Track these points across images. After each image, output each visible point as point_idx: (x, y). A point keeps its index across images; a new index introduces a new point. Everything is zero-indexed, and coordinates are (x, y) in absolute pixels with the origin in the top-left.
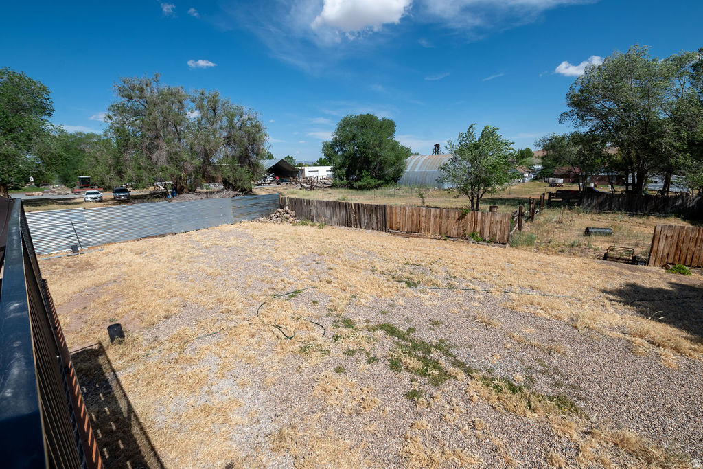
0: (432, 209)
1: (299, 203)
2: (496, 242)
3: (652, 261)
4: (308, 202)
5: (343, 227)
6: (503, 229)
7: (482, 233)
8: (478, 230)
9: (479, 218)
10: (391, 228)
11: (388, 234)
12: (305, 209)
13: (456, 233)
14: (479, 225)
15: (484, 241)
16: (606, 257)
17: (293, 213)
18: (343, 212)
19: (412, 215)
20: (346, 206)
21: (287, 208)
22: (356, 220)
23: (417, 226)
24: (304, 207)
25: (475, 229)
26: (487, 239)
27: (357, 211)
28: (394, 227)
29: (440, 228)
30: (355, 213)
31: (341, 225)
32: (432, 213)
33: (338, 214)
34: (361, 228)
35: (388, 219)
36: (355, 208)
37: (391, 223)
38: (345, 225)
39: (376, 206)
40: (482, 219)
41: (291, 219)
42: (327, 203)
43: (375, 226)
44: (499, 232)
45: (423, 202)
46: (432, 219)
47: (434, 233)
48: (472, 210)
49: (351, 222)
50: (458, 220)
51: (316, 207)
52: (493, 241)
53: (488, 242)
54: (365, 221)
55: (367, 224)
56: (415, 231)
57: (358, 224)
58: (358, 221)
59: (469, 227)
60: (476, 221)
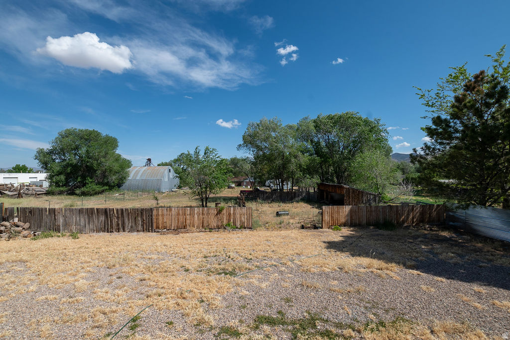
0: (196, 209)
1: (37, 213)
2: (245, 228)
3: (324, 226)
4: (53, 211)
5: (101, 234)
6: (248, 218)
7: (234, 223)
8: (232, 221)
9: (232, 212)
10: (158, 227)
11: (155, 234)
12: (46, 219)
13: (215, 226)
14: (232, 217)
15: (237, 228)
16: (303, 227)
17: (27, 225)
18: (102, 218)
19: (178, 214)
20: (106, 212)
21: (16, 220)
22: (118, 225)
23: (183, 223)
24: (44, 217)
25: (229, 220)
26: (239, 227)
27: (120, 216)
28: (160, 227)
29: (203, 223)
30: (118, 218)
31: (98, 231)
32: (196, 212)
33: (96, 221)
34: (124, 231)
35: (154, 220)
36: (117, 213)
37: (157, 223)
38: (104, 231)
39: (142, 210)
40: (233, 213)
41: (25, 233)
42: (81, 211)
43: (140, 228)
44: (246, 221)
45: (158, 204)
46: (196, 216)
47: (198, 227)
48: (203, 206)
49: (112, 227)
50: (217, 215)
51: (65, 217)
52: (243, 227)
53: (239, 229)
54: (128, 224)
55: (132, 227)
56: (181, 228)
57: (120, 228)
58: (120, 225)
59: (225, 219)
60: (230, 214)
